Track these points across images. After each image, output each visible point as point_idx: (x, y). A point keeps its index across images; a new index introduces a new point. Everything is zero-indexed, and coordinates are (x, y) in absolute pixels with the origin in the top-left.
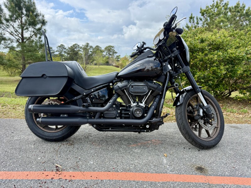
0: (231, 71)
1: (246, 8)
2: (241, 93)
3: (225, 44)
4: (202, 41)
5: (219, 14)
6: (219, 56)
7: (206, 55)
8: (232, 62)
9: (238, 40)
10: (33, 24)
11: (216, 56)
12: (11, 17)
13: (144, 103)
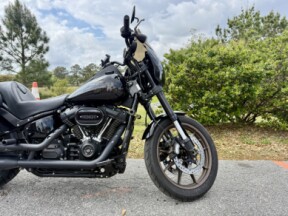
0: (249, 91)
1: (281, 18)
2: (264, 118)
3: (240, 57)
4: (212, 55)
5: (248, 26)
6: (232, 73)
7: (216, 71)
8: (249, 79)
9: (258, 53)
10: (34, 42)
11: (228, 72)
12: (9, 35)
13: (99, 137)
